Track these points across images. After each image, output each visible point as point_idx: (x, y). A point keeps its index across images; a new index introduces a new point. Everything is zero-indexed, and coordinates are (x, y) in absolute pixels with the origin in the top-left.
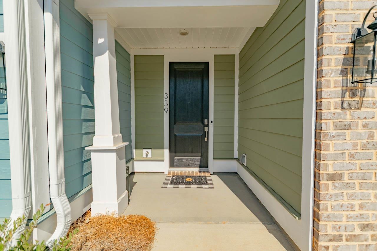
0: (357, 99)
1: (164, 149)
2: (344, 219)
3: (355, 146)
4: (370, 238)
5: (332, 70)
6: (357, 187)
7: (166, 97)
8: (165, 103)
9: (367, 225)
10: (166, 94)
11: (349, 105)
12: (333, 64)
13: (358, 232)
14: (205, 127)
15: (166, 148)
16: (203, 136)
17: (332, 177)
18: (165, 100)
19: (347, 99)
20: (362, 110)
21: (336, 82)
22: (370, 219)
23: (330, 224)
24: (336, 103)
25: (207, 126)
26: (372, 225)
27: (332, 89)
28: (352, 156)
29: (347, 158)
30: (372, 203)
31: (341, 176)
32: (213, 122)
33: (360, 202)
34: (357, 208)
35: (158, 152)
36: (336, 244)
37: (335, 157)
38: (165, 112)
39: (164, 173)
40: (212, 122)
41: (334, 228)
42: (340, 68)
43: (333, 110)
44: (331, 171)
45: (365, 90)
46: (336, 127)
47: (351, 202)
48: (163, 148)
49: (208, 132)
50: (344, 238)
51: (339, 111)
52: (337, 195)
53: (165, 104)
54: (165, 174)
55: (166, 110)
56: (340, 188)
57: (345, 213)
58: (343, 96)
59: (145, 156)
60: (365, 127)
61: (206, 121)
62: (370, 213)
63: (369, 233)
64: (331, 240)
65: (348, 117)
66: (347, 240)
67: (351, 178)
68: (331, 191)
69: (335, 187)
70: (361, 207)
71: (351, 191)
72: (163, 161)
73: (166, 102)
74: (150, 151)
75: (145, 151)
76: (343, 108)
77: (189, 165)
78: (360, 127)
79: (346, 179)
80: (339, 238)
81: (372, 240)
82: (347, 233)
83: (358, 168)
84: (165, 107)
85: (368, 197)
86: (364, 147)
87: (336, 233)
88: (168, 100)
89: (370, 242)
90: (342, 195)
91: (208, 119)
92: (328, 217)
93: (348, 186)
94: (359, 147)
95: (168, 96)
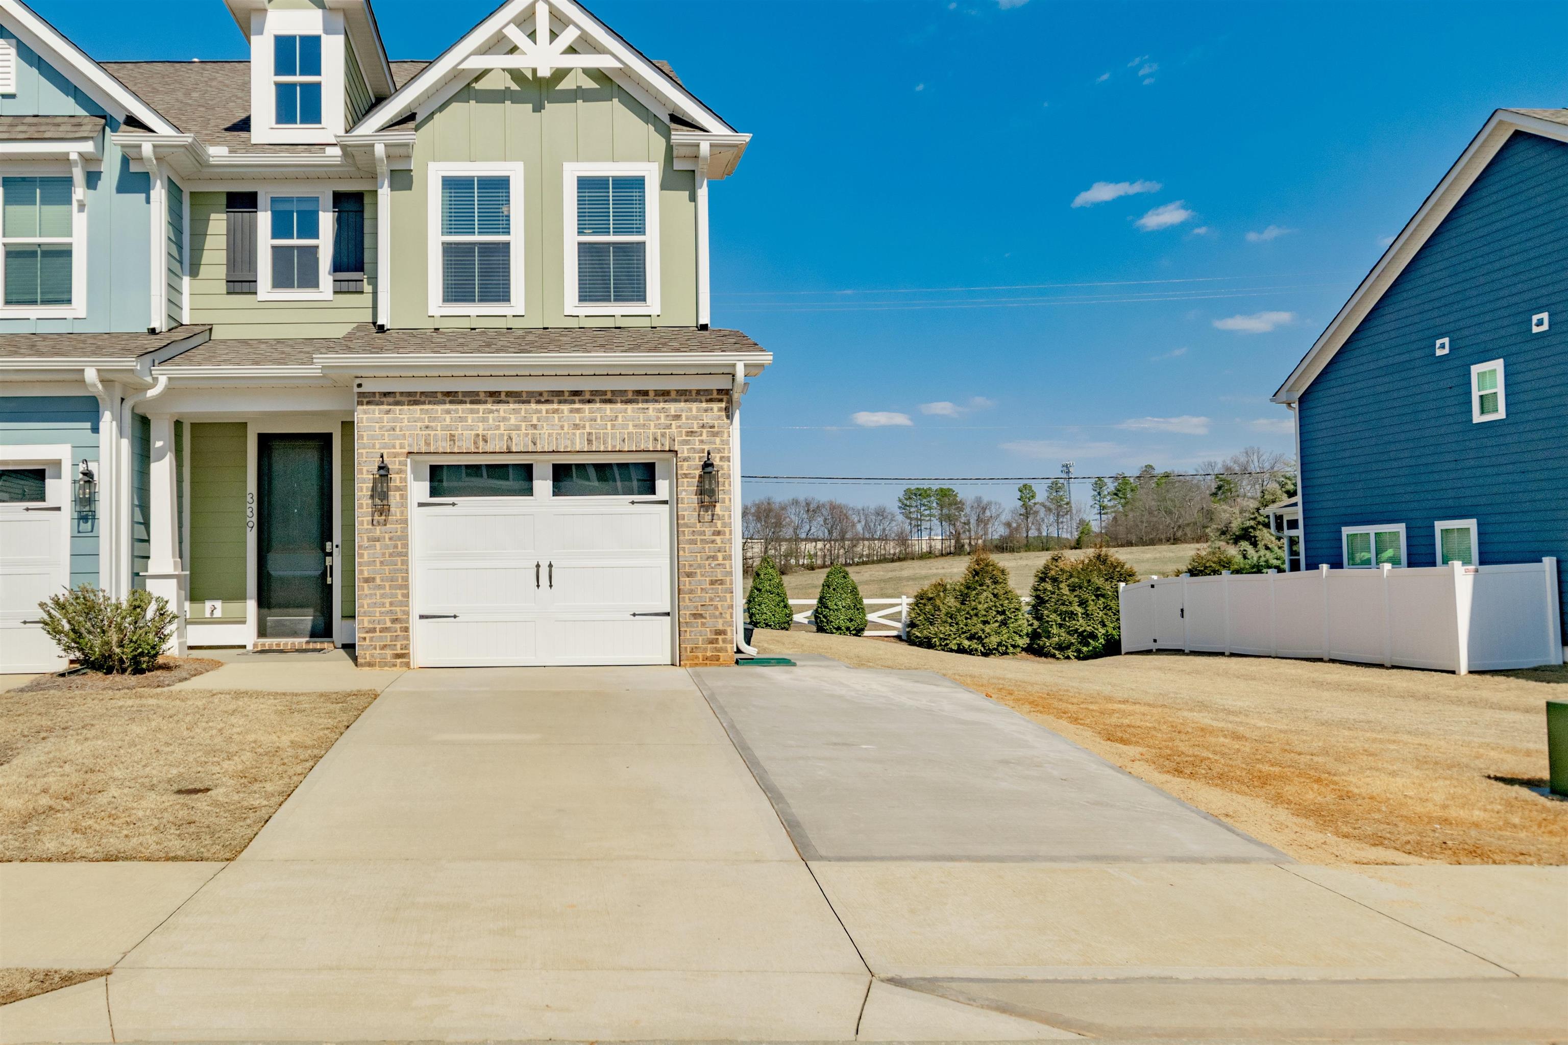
0: (383, 517)
1: (246, 599)
2: (378, 614)
3: (384, 554)
4: (399, 629)
5: (364, 495)
6: (387, 588)
7: (250, 500)
8: (249, 511)
9: (397, 619)
10: (251, 496)
11: (378, 522)
12: (364, 490)
13: (389, 624)
14: (327, 558)
15: (251, 598)
16: (324, 575)
17: (367, 580)
18: (248, 505)
19: (376, 517)
20: (388, 526)
21: (367, 504)
22: (399, 613)
23: (366, 619)
24: (368, 521)
25: (331, 554)
26: (400, 619)
27: (365, 510)
28: (382, 563)
29: (378, 564)
30: (399, 601)
31: (374, 579)
32: (340, 546)
33: (390, 600)
34: (388, 605)
35: (235, 606)
36: (371, 635)
37: (369, 564)
38: (248, 529)
39: (244, 647)
40: (337, 546)
41: (369, 622)
42: (369, 493)
43: (366, 526)
44: (366, 575)
45: (389, 511)
46: (369, 540)
47: (382, 600)
48: (243, 597)
49: (331, 567)
50: (378, 630)
51: (370, 527)
52: (371, 594)
53: (249, 514)
54: (248, 648)
55: (251, 524)
56: (374, 589)
57: (378, 609)
58: (373, 515)
59: (208, 615)
60: (390, 539)
61: (328, 544)
62: (398, 609)
63: (398, 626)
64: (367, 632)
65: (378, 530)
66: (380, 632)
67: (382, 580)
68: (366, 591)
69: (370, 588)
70: (391, 604)
71: (382, 591)
72: (244, 622)
73: (251, 509)
74: (218, 604)
75: (208, 604)
76: (373, 525)
77: (296, 632)
78: (387, 539)
79: (378, 581)
80: (373, 630)
81: (401, 631)
82: (380, 626)
83: (387, 573)
84: (248, 519)
85: (396, 596)
86: (391, 555)
87: (371, 626)
88: (255, 506)
89: (399, 633)
90: (375, 595)
91: (331, 541)
92: (365, 612)
93: (380, 587)
94: (387, 556)
95: (255, 498)
